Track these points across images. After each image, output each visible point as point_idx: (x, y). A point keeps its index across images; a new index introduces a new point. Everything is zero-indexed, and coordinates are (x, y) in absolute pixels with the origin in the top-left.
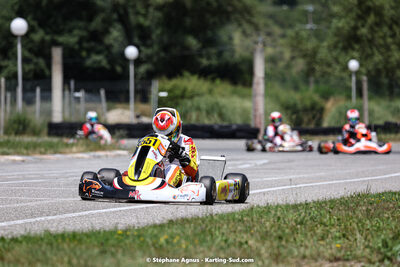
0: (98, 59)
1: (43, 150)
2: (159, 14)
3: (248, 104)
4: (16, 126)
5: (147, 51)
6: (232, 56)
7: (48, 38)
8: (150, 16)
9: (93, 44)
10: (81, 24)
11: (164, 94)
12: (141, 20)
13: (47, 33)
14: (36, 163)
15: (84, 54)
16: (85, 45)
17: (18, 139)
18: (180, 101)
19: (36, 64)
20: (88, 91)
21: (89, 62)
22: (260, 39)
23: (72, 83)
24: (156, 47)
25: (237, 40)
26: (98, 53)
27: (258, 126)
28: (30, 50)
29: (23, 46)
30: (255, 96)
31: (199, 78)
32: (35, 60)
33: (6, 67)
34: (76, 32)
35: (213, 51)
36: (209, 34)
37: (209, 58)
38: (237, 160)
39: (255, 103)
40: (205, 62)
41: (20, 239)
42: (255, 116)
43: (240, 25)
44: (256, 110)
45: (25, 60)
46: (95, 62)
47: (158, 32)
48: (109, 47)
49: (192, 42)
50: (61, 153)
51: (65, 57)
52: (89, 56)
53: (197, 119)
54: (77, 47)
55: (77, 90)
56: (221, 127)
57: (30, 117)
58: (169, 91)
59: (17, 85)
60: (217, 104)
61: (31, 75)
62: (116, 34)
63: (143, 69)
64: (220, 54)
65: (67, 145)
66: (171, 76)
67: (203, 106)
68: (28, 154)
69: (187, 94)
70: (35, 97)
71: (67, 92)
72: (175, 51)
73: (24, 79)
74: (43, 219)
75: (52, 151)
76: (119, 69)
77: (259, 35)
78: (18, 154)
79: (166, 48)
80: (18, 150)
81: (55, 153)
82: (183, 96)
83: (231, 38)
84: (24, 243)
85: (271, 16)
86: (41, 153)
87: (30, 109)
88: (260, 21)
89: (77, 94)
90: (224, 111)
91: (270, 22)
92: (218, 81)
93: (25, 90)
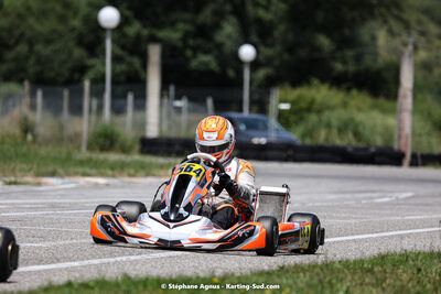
0: (206, 60)
1: (132, 171)
2: (283, 6)
3: (391, 121)
4: (101, 140)
5: (268, 52)
6: (375, 60)
7: (145, 32)
8: (273, 8)
9: (199, 41)
10: (187, 16)
11: (285, 106)
12: (261, 13)
13: (145, 26)
14: (123, 187)
15: (189, 53)
16: (191, 42)
17: (102, 156)
18: (306, 115)
19: (130, 64)
20: (191, 99)
21: (194, 64)
22: (411, 40)
23: (172, 89)
24: (278, 48)
25: (381, 40)
26: (206, 52)
27: (403, 149)
28: (123, 47)
29: (113, 41)
30: (400, 112)
31: (331, 87)
32: (128, 58)
33: (93, 66)
34: (181, 26)
35: (350, 53)
36: (347, 32)
37: (344, 62)
38: (373, 192)
39: (400, 121)
40: (339, 67)
41: (92, 284)
42: (400, 137)
43: (385, 22)
44: (401, 129)
45: (116, 59)
46: (201, 63)
47: (282, 28)
48: (219, 46)
49: (324, 42)
50: (154, 175)
51: (164, 57)
52: (195, 56)
53: (327, 139)
54: (180, 44)
55: (178, 97)
56: (357, 149)
57: (118, 129)
58: (293, 103)
59: (104, 90)
60: (352, 120)
61: (122, 78)
62: (229, 29)
63: (261, 73)
64: (358, 59)
65: (162, 167)
66: (295, 84)
67: (335, 122)
68: (113, 176)
69: (315, 106)
70: (126, 105)
71: (165, 101)
72: (303, 53)
73: (114, 82)
74: (124, 258)
75: (143, 173)
76: (231, 73)
77: (409, 34)
78: (102, 175)
79: (290, 49)
80: (103, 171)
81: (148, 175)
82: (309, 110)
83: (374, 38)
84: (97, 290)
85: (427, 11)
86: (130, 175)
87: (119, 120)
88: (412, 17)
89: (178, 103)
90: (361, 129)
91: (425, 19)
92: (354, 92)
93: (114, 96)
